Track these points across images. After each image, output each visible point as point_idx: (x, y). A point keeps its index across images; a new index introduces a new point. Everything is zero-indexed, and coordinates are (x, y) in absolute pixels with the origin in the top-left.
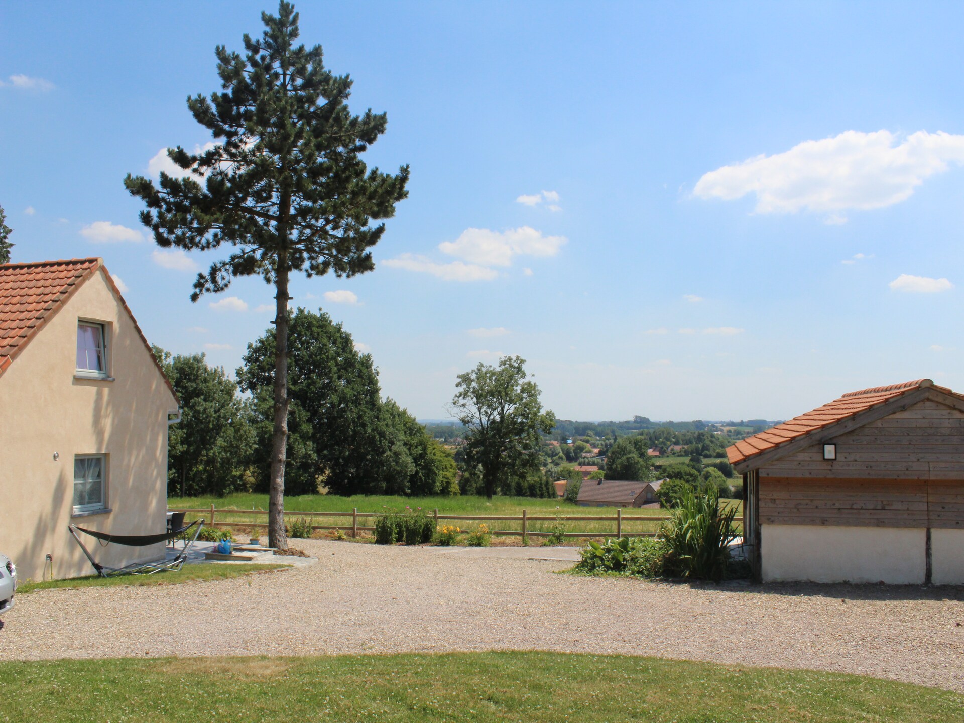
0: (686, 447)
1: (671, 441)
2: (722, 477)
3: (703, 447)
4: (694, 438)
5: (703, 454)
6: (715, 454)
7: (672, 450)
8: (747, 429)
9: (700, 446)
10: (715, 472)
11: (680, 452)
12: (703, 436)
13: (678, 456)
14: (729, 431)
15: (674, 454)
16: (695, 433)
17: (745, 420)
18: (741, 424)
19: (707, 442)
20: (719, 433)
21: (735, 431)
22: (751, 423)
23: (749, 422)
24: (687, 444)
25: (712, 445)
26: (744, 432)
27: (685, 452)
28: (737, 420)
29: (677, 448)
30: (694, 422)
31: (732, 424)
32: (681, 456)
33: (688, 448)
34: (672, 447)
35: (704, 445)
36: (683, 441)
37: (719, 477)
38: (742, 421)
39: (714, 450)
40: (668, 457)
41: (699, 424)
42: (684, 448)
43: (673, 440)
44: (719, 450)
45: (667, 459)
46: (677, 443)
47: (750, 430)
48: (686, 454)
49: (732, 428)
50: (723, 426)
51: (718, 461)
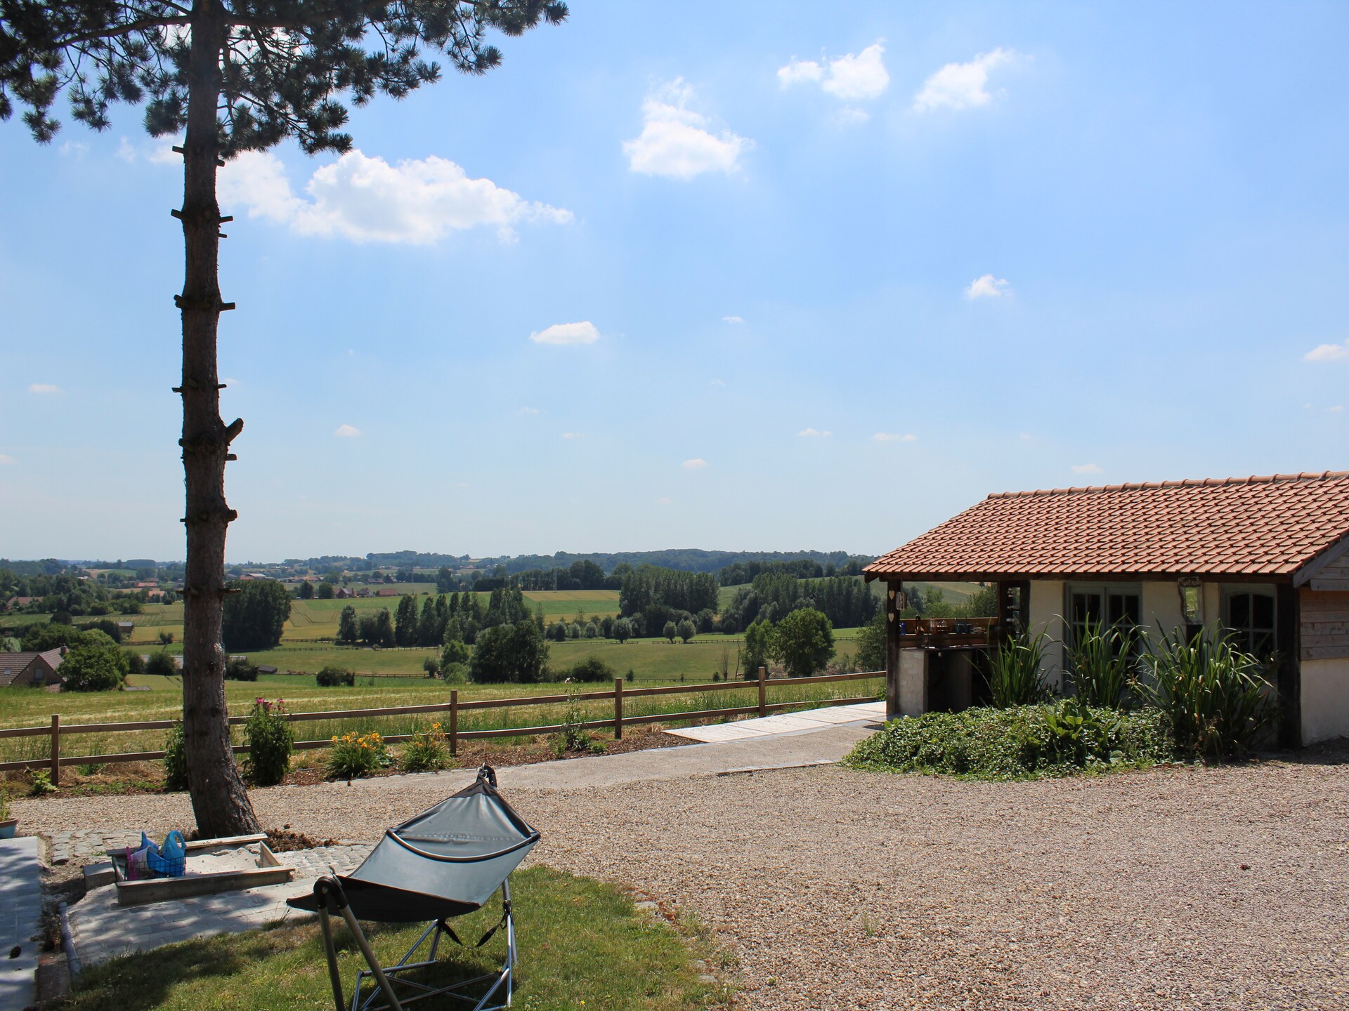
0: (41, 599)
1: (11, 590)
2: (112, 644)
3: (70, 600)
4: (52, 585)
5: (70, 609)
6: (89, 610)
7: (16, 604)
8: (128, 573)
9: (64, 598)
10: (100, 635)
11: (32, 607)
12: (66, 582)
13: (28, 613)
14: (102, 576)
15: (20, 609)
16: (51, 578)
17: (124, 560)
18: (119, 565)
19: (76, 592)
20: (86, 578)
21: (110, 576)
22: (131, 565)
23: (129, 562)
24: (39, 594)
25: (83, 596)
26: (125, 577)
27: (39, 606)
28: (112, 559)
29: (25, 601)
30: (42, 561)
31: (105, 565)
32: (33, 613)
33: (44, 600)
34: (14, 599)
35: (70, 595)
36: (32, 589)
37: (107, 643)
38: (119, 561)
39: (88, 603)
40: (10, 614)
41: (51, 565)
42: (37, 601)
43: (16, 588)
44: (96, 603)
45: (8, 617)
46: (22, 593)
47: (133, 574)
48: (42, 609)
49: (106, 572)
50: (89, 568)
51: (97, 619)
